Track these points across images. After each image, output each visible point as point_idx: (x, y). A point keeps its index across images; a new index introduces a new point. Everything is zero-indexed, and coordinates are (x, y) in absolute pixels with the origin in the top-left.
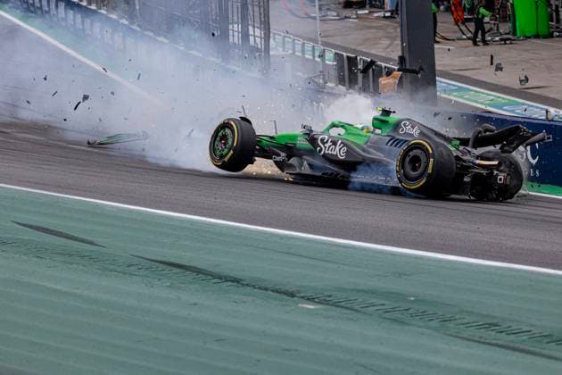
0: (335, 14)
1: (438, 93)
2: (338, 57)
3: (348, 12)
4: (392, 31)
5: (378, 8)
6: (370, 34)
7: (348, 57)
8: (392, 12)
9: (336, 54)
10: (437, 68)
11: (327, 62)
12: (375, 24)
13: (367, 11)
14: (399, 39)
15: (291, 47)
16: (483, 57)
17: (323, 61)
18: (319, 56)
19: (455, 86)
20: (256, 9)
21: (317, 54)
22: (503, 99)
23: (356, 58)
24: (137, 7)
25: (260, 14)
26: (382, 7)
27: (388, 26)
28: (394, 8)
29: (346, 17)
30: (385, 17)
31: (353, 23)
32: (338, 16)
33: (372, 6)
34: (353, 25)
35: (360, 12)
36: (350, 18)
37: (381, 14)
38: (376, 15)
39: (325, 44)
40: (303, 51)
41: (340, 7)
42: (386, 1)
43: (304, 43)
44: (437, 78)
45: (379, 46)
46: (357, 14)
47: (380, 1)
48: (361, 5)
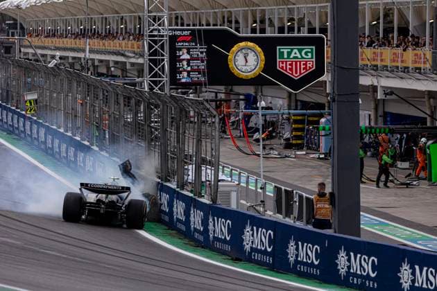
0: (277, 153)
1: (362, 226)
2: (278, 190)
3: (287, 152)
4: (325, 170)
5: (315, 150)
6: (305, 171)
7: (285, 190)
8: (326, 154)
9: (275, 187)
10: (361, 205)
11: (267, 193)
12: (310, 164)
13: (304, 153)
14: (330, 177)
15: (237, 179)
16: (403, 198)
17: (264, 192)
18: (261, 188)
19: (376, 220)
20: (209, 145)
21: (259, 186)
22: (418, 234)
23: (293, 191)
24: (107, 137)
25: (212, 149)
26: (317, 149)
27: (321, 166)
28: (328, 152)
29: (286, 156)
30: (319, 158)
31: (292, 161)
32: (279, 154)
33: (309, 148)
34: (291, 164)
35: (298, 153)
36: (288, 157)
37: (317, 156)
38: (312, 156)
39: (266, 178)
40: (247, 182)
41: (282, 147)
42: (321, 145)
43: (248, 177)
44: (361, 213)
45: (313, 182)
46: (295, 154)
47: (315, 145)
48: (300, 147)
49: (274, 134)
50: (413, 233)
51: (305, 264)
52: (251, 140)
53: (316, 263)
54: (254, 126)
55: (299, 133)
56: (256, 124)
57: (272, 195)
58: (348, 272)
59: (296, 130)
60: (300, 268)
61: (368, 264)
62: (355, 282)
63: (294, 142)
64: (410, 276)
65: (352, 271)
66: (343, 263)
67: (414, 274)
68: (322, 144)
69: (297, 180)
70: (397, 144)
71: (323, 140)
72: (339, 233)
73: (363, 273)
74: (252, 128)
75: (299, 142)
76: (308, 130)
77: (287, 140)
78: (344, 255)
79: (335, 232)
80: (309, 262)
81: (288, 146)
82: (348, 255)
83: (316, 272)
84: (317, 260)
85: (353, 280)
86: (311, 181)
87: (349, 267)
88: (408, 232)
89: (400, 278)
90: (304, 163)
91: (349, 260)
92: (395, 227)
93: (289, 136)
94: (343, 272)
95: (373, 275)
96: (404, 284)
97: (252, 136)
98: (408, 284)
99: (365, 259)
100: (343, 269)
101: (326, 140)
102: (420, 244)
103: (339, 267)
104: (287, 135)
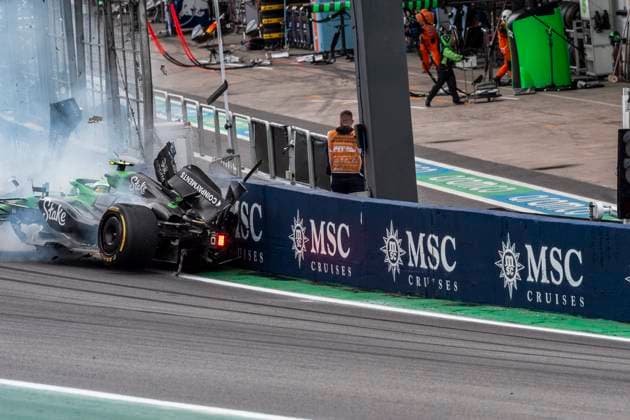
0: (237, 59)
2: (258, 128)
3: (255, 56)
4: (328, 83)
5: (306, 49)
6: (293, 89)
7: (272, 127)
8: (325, 54)
9: (253, 122)
11: (239, 136)
12: (300, 74)
13: (286, 54)
15: (180, 115)
16: (472, 122)
17: (233, 133)
18: (227, 127)
19: (432, 167)
20: (130, 57)
21: (222, 124)
22: (509, 185)
23: (285, 127)
26: (308, 46)
27: (320, 76)
28: (329, 49)
29: (255, 64)
30: (314, 62)
31: (266, 72)
32: (242, 61)
33: (293, 46)
34: (264, 76)
35: (275, 56)
36: (259, 64)
37: (309, 58)
38: (300, 59)
39: (233, 107)
40: (200, 119)
41: (244, 48)
42: (315, 38)
43: (201, 108)
44: (417, 159)
45: (309, 107)
46: (270, 59)
47: (305, 37)
48: (277, 45)
49: (228, 26)
50: (500, 183)
51: (325, 259)
52: (188, 39)
53: (345, 255)
54: (190, 13)
55: (274, 20)
56: (193, 10)
57: (248, 139)
58: (404, 268)
59: (268, 14)
60: (316, 266)
61: (439, 250)
62: (418, 284)
63: (266, 36)
64: (518, 265)
65: (411, 264)
66: (393, 251)
67: (523, 259)
68: (318, 37)
69: (279, 106)
70: (451, 26)
71: (318, 29)
72: (379, 197)
73: (431, 266)
74: (186, 18)
75: (275, 35)
76: (289, 13)
77: (253, 33)
78: (394, 237)
79: (372, 196)
80: (332, 254)
81: (256, 44)
82: (403, 236)
83: (346, 272)
84: (345, 251)
85: (414, 280)
86: (304, 105)
87: (405, 259)
88: (492, 184)
89: (499, 270)
90: (288, 74)
91: (404, 245)
92: (467, 176)
93: (255, 27)
94: (394, 267)
95: (449, 269)
96: (508, 280)
97: (190, 32)
98: (514, 279)
99: (433, 241)
100: (394, 262)
101: (323, 29)
102: (515, 203)
103: (387, 260)
104: (252, 25)
